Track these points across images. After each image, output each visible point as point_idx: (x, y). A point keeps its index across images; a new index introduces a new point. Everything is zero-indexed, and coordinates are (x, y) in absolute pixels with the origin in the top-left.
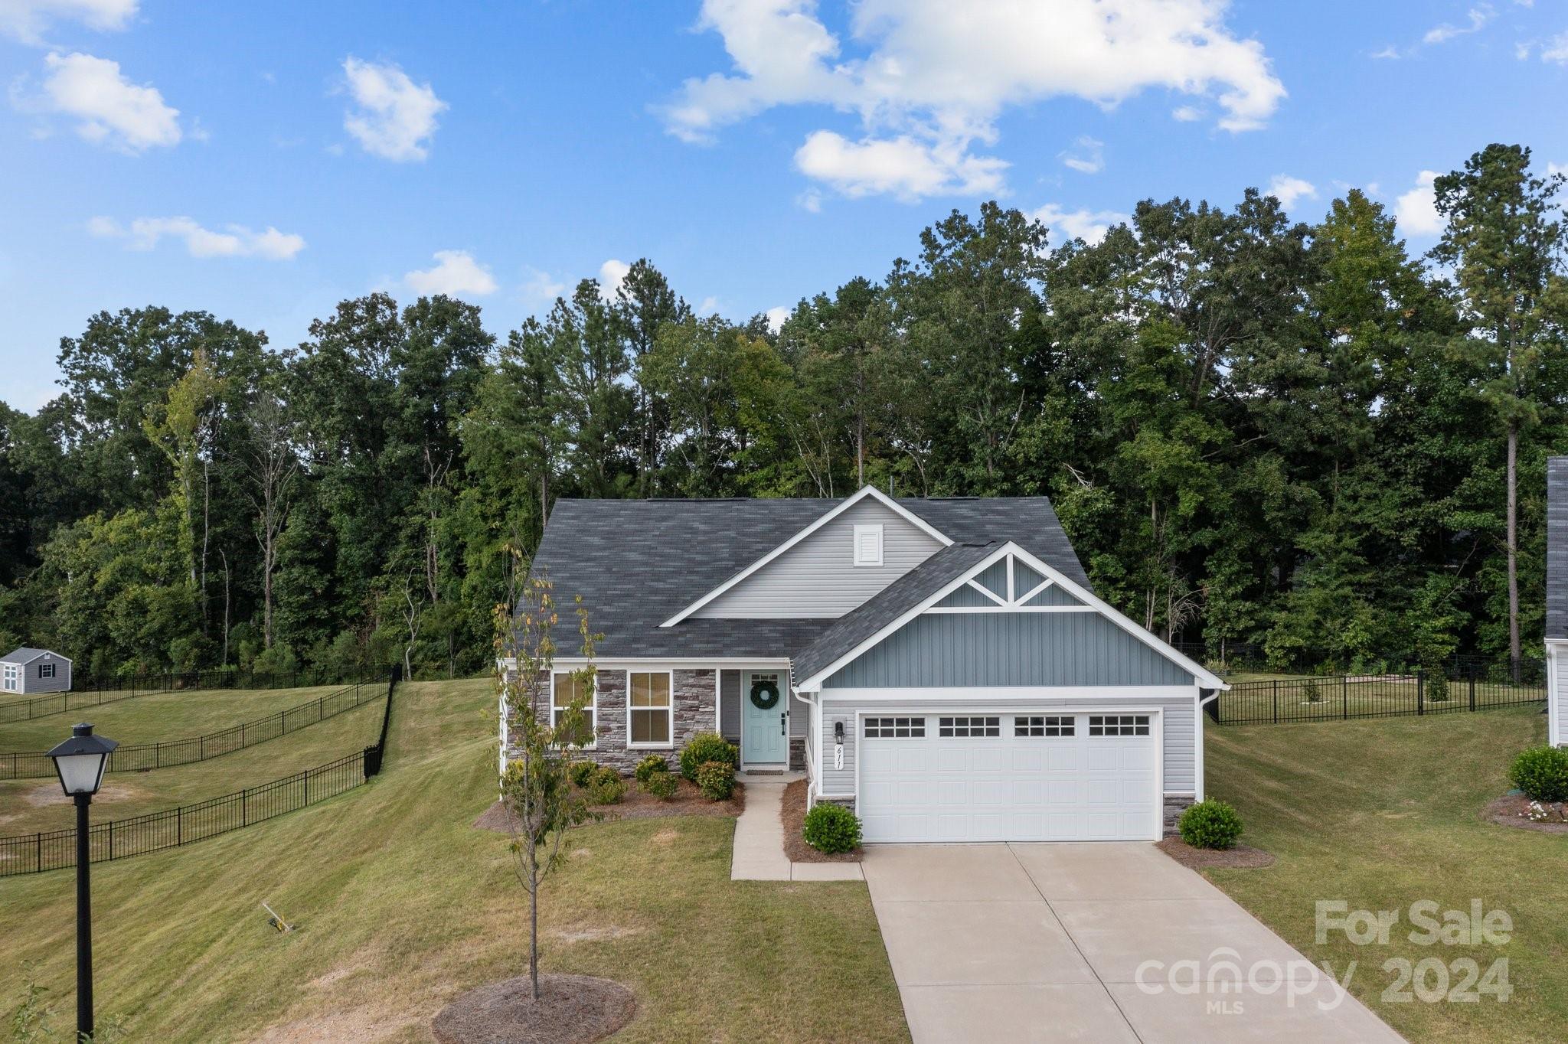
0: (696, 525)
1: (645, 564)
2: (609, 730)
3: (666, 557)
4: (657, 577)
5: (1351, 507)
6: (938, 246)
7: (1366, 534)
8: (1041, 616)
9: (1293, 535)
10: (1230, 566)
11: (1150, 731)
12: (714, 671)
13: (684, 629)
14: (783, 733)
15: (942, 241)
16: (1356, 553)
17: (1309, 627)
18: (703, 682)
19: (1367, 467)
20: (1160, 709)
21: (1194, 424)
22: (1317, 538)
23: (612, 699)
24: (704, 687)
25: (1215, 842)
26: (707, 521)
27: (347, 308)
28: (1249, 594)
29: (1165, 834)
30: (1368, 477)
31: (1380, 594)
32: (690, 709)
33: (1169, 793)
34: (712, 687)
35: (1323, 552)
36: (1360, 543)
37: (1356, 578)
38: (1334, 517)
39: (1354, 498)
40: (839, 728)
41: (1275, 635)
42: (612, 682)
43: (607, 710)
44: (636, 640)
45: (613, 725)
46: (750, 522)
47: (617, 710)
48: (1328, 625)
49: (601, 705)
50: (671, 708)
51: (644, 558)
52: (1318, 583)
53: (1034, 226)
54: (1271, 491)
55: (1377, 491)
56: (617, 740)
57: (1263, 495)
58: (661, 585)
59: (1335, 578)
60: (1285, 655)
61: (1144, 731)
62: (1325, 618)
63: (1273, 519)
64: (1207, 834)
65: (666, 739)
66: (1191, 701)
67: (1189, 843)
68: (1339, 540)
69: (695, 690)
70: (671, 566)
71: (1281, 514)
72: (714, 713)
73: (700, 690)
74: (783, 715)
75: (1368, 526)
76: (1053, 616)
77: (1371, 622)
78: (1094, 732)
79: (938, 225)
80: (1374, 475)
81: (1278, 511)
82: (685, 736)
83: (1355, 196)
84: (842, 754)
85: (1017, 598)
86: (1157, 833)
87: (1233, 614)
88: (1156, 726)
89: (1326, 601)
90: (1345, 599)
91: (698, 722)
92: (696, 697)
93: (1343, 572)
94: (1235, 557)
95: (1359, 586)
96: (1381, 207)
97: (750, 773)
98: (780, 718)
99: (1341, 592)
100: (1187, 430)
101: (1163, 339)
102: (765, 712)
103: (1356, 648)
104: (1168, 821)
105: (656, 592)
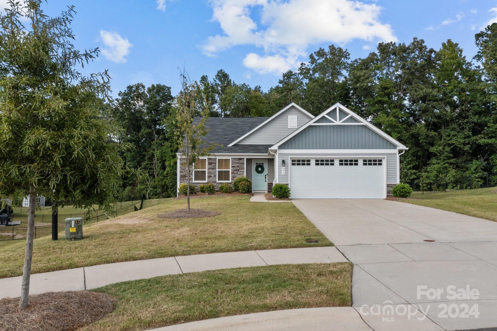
0: (238, 123)
1: (223, 132)
2: (211, 177)
3: (230, 130)
4: (227, 135)
5: (448, 138)
6: (315, 59)
7: (452, 147)
8: (347, 126)
9: (429, 148)
10: (408, 159)
11: (383, 164)
12: (244, 158)
13: (235, 147)
14: (266, 181)
15: (316, 58)
16: (450, 153)
17: (434, 177)
18: (241, 162)
19: (453, 126)
20: (386, 157)
21: (397, 112)
22: (437, 148)
23: (212, 167)
24: (241, 163)
25: (403, 195)
26: (241, 122)
27: (130, 88)
28: (414, 168)
29: (387, 196)
30: (453, 129)
31: (457, 167)
32: (236, 170)
33: (389, 183)
34: (243, 164)
35: (439, 153)
36: (451, 150)
37: (449, 161)
38: (442, 141)
39: (449, 136)
40: (283, 162)
41: (423, 180)
42: (212, 162)
43: (210, 170)
44: (220, 150)
45: (212, 175)
47: (214, 171)
48: (440, 176)
49: (209, 169)
50: (230, 170)
51: (222, 131)
52: (437, 163)
53: (345, 51)
54: (421, 133)
55: (456, 133)
56: (213, 180)
57: (419, 135)
58: (227, 137)
59: (443, 161)
60: (426, 186)
61: (380, 164)
62: (439, 174)
63: (422, 142)
64: (401, 192)
65: (229, 180)
66: (395, 154)
67: (395, 197)
68: (444, 149)
69: (238, 164)
70: (230, 133)
71: (425, 141)
72: (244, 172)
73: (240, 164)
74: (265, 176)
75: (453, 144)
76: (351, 126)
77: (454, 174)
78: (365, 164)
79: (315, 52)
80: (455, 128)
81: (424, 140)
82: (235, 179)
83: (449, 41)
84: (284, 170)
85: (340, 120)
86: (384, 196)
87: (409, 174)
88: (384, 162)
89: (439, 168)
90: (446, 168)
91: (239, 174)
92: (238, 167)
93: (445, 159)
94: (410, 155)
95: (451, 164)
96: (458, 44)
97: (255, 193)
99: (445, 165)
100: (395, 113)
101: (387, 84)
102: (260, 174)
103: (449, 183)
104: (388, 192)
105: (226, 138)
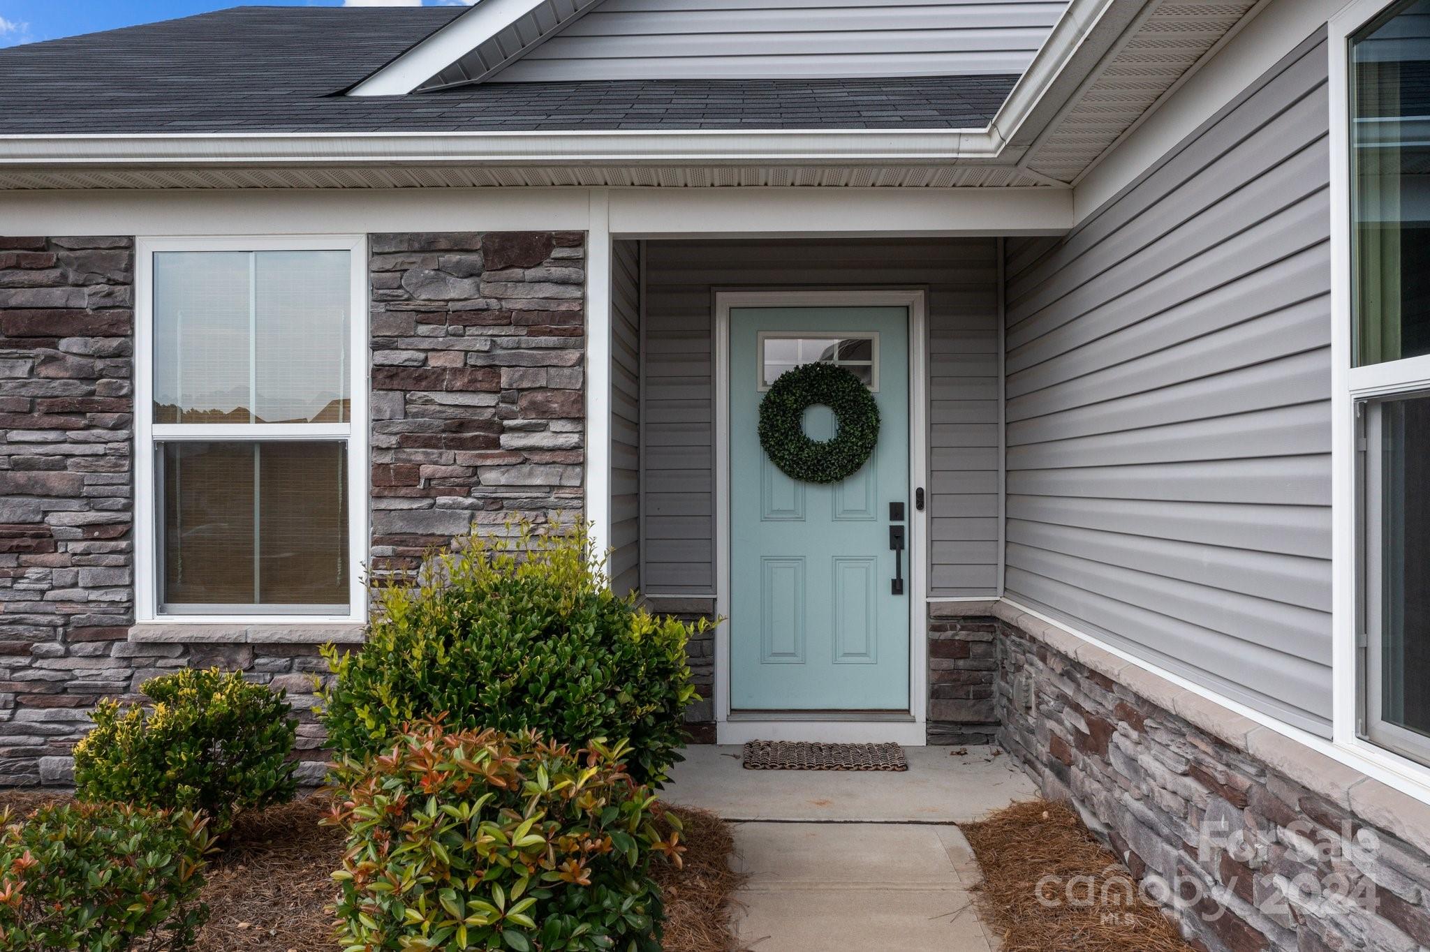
12: (578, 240)
14: (898, 587)
18: (521, 298)
23: (62, 384)
24: (532, 321)
32: (452, 437)
34: (570, 327)
42: (58, 297)
45: (71, 518)
50: (355, 433)
56: (86, 596)
69: (476, 339)
72: (576, 456)
73: (507, 337)
74: (897, 511)
82: (426, 574)
91: (495, 504)
92: (483, 375)
97: (756, 756)
98: (885, 523)
102: (818, 497)
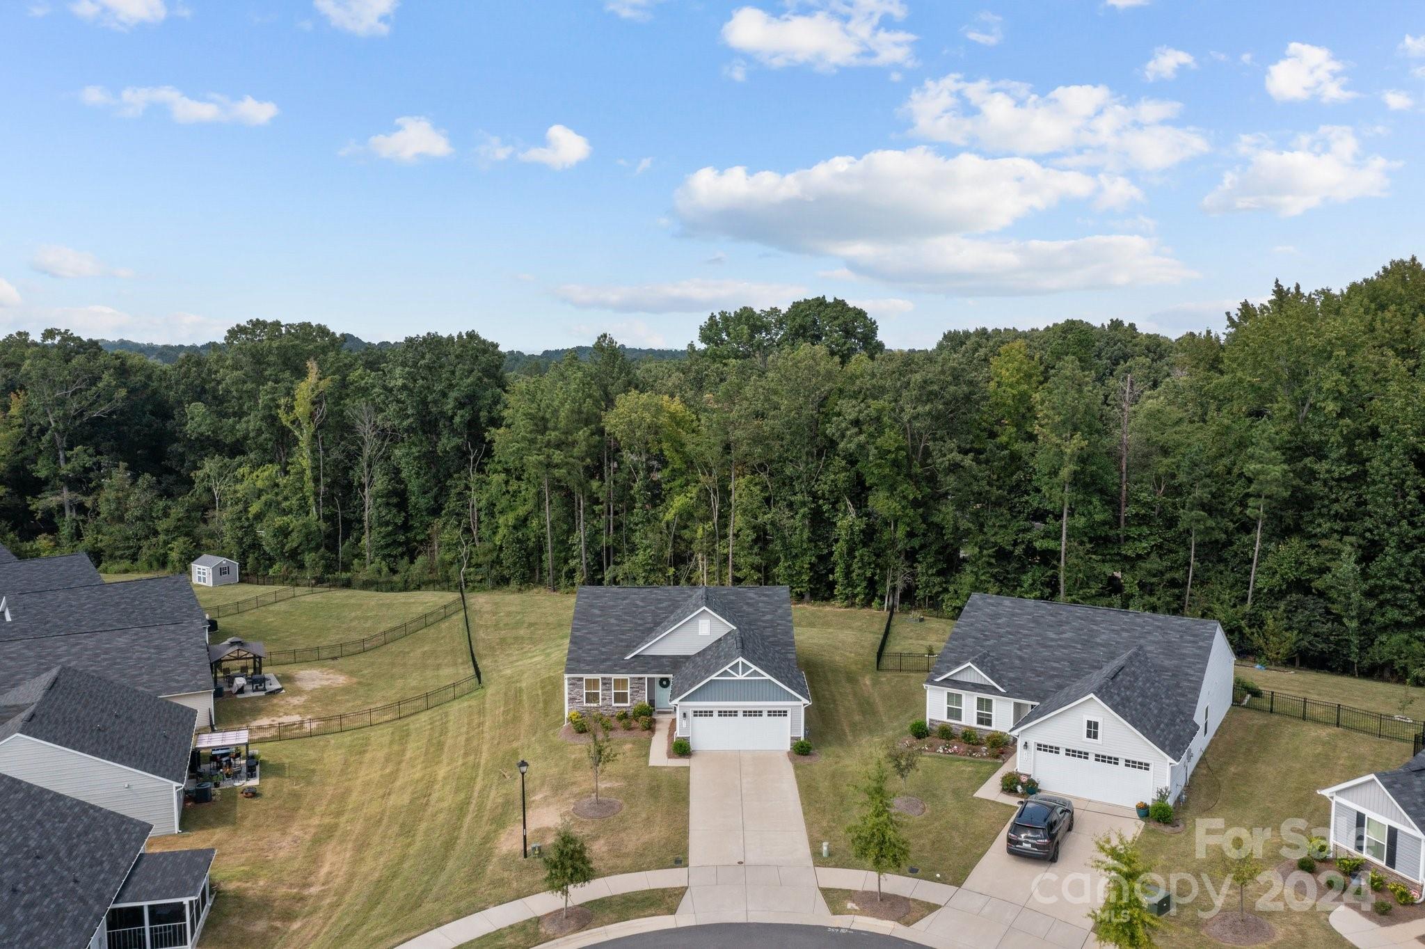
0: (638, 602)
2: (605, 699)
3: (626, 621)
4: (623, 633)
8: (751, 680)
10: (930, 558)
11: (787, 716)
12: (645, 678)
13: (635, 660)
16: (993, 557)
18: (640, 682)
20: (790, 709)
21: (906, 489)
23: (606, 688)
25: (802, 754)
26: (643, 600)
29: (790, 750)
32: (636, 692)
33: (793, 736)
34: (644, 684)
37: (991, 570)
40: (685, 714)
41: (949, 599)
42: (606, 682)
43: (604, 692)
44: (615, 666)
45: (607, 697)
46: (660, 601)
47: (608, 692)
49: (602, 690)
50: (629, 691)
51: (617, 622)
56: (609, 703)
58: (626, 637)
61: (785, 716)
64: (801, 751)
65: (627, 703)
66: (800, 707)
67: (794, 753)
69: (637, 685)
70: (628, 626)
72: (645, 694)
73: (640, 685)
76: (755, 680)
78: (769, 716)
82: (634, 702)
84: (686, 723)
85: (743, 674)
87: (931, 584)
88: (789, 714)
89: (974, 582)
91: (639, 697)
92: (638, 688)
93: (985, 567)
94: (933, 553)
97: (660, 713)
100: (903, 492)
102: (664, 689)
104: (792, 746)
105: (622, 641)
